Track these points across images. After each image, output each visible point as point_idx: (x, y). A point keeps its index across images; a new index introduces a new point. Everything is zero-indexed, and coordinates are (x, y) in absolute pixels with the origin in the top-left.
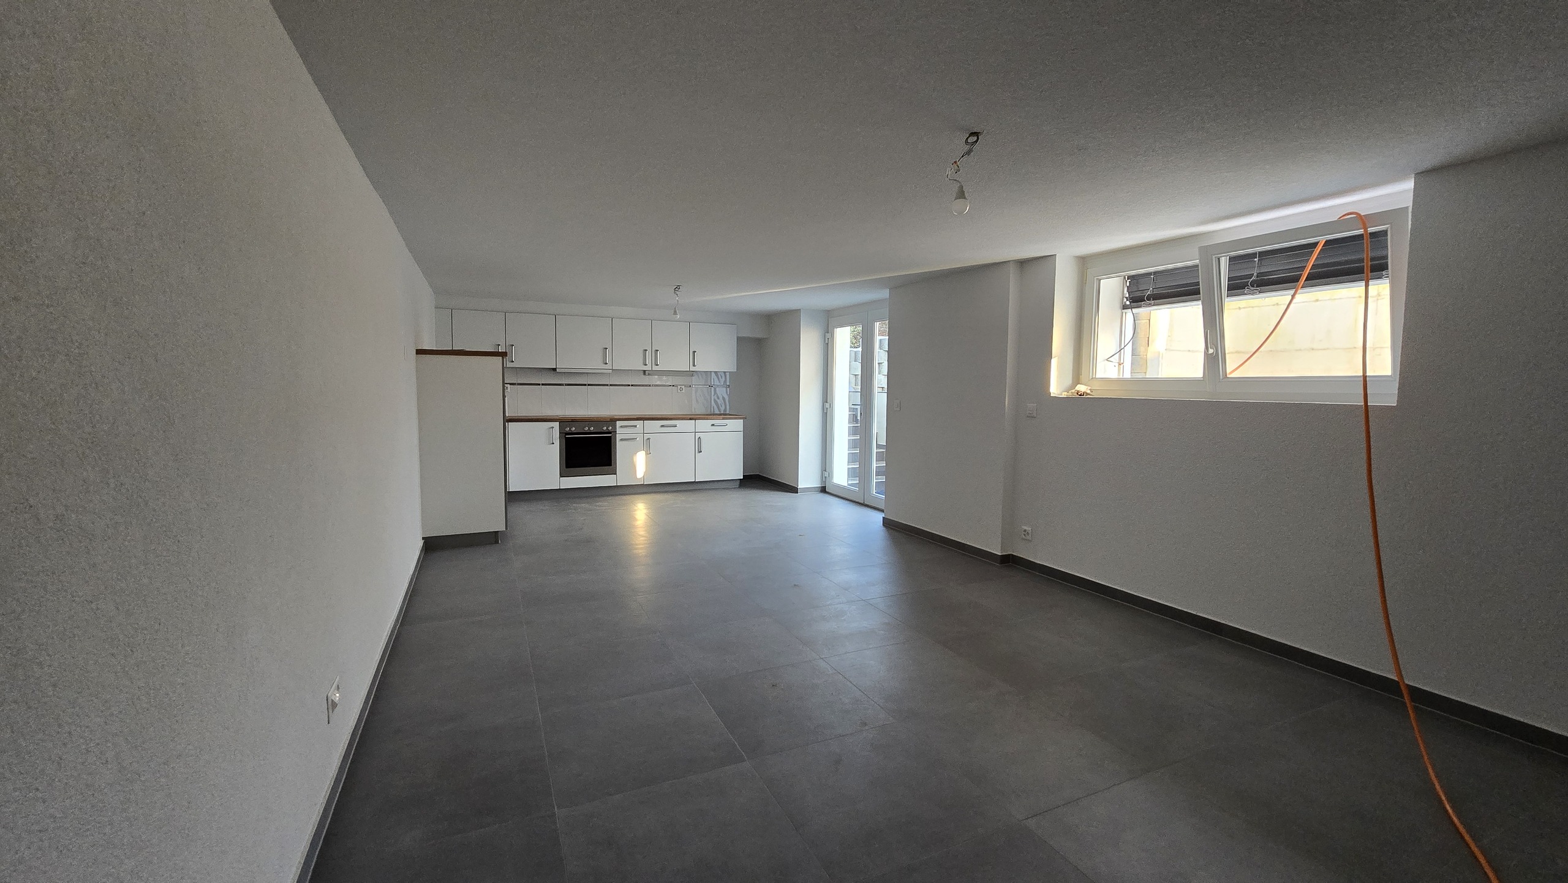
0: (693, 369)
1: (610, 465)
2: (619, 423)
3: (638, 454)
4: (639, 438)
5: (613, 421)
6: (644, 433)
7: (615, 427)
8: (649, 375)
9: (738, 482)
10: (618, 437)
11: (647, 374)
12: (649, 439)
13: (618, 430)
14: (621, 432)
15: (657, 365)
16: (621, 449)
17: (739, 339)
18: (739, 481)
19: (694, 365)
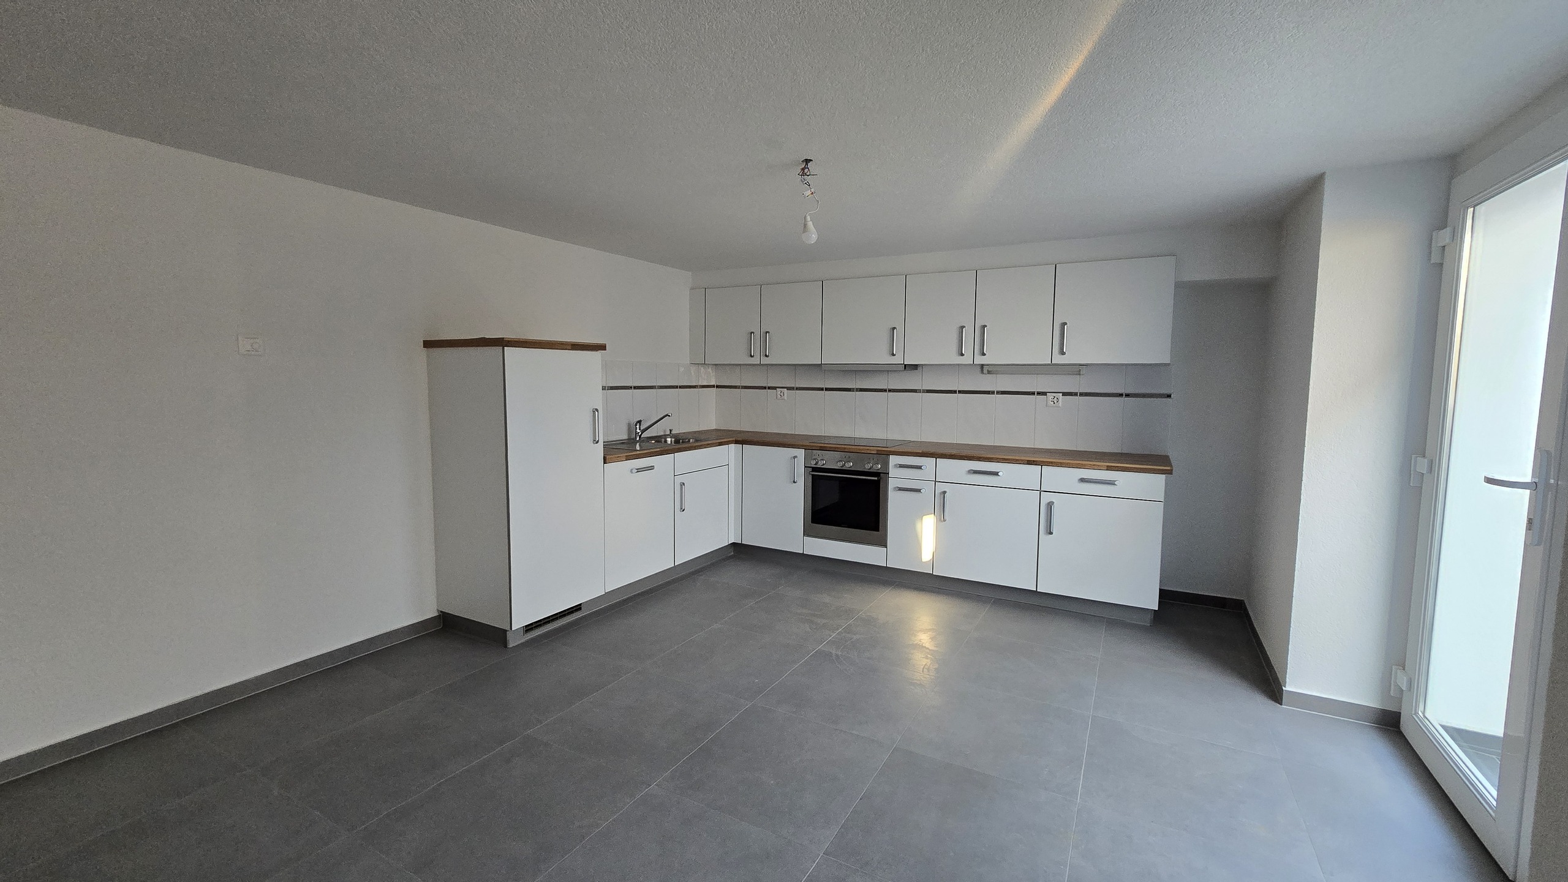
0: (1058, 359)
1: (877, 529)
2: (894, 460)
3: (924, 517)
4: (928, 489)
5: (884, 454)
6: (935, 481)
7: (886, 464)
8: (989, 372)
9: (1150, 616)
10: (892, 483)
11: (985, 371)
12: (945, 492)
13: (893, 472)
14: (897, 476)
15: (984, 354)
16: (895, 504)
17: (1179, 286)
18: (1153, 612)
19: (1063, 353)
